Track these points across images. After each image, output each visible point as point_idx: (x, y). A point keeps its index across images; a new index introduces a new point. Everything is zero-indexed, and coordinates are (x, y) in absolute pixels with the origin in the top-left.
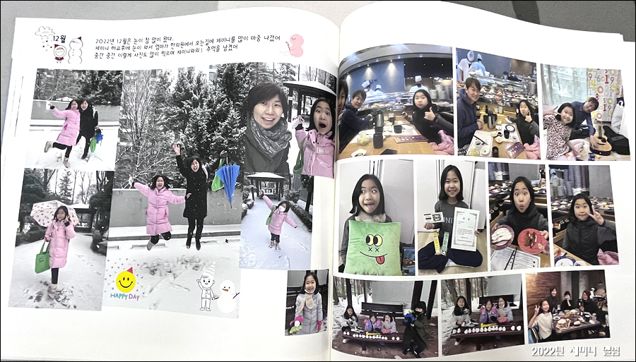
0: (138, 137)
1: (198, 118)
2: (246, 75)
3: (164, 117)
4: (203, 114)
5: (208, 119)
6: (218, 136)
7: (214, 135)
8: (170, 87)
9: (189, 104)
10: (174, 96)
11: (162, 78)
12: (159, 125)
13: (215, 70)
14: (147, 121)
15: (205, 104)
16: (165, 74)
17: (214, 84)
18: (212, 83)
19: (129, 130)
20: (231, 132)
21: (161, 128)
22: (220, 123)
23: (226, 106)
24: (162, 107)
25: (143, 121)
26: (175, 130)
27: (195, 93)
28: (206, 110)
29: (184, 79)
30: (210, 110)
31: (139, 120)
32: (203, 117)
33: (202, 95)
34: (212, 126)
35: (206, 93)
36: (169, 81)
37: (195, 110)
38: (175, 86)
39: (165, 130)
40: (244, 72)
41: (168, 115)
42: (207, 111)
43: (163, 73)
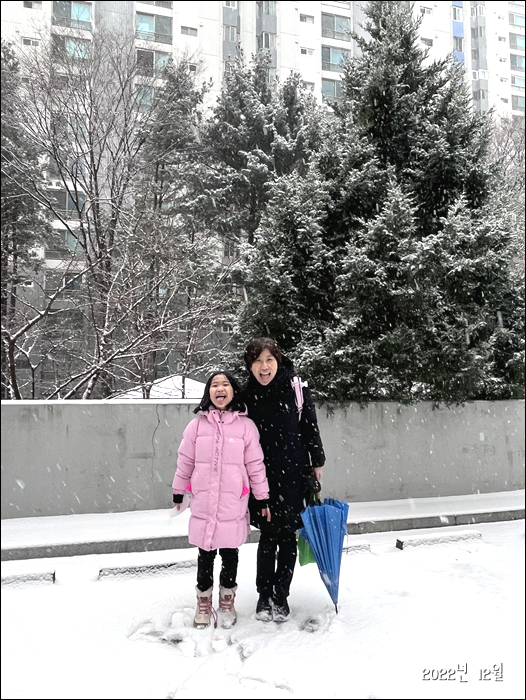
0: (102, 246)
1: (295, 202)
2: (428, 97)
3: (184, 191)
4: (309, 194)
5: (326, 208)
6: (356, 255)
7: (345, 253)
8: (199, 107)
9: (262, 160)
10: (214, 134)
11: (171, 78)
12: (172, 212)
13: (337, 76)
14: (130, 201)
15: (312, 165)
16: (182, 68)
17: (338, 114)
18: (331, 110)
19: (74, 224)
20: (394, 248)
21: (177, 221)
23: (377, 177)
24: (177, 162)
25: (117, 201)
26: (224, 230)
27: (282, 133)
28: (317, 182)
29: (244, 88)
30: (328, 183)
31: (105, 195)
32: (309, 202)
33: (301, 139)
34: (337, 227)
35: (314, 135)
36: (198, 88)
37: (282, 179)
38: (216, 105)
40: (422, 90)
41: (197, 186)
42: (320, 184)
43: (176, 63)
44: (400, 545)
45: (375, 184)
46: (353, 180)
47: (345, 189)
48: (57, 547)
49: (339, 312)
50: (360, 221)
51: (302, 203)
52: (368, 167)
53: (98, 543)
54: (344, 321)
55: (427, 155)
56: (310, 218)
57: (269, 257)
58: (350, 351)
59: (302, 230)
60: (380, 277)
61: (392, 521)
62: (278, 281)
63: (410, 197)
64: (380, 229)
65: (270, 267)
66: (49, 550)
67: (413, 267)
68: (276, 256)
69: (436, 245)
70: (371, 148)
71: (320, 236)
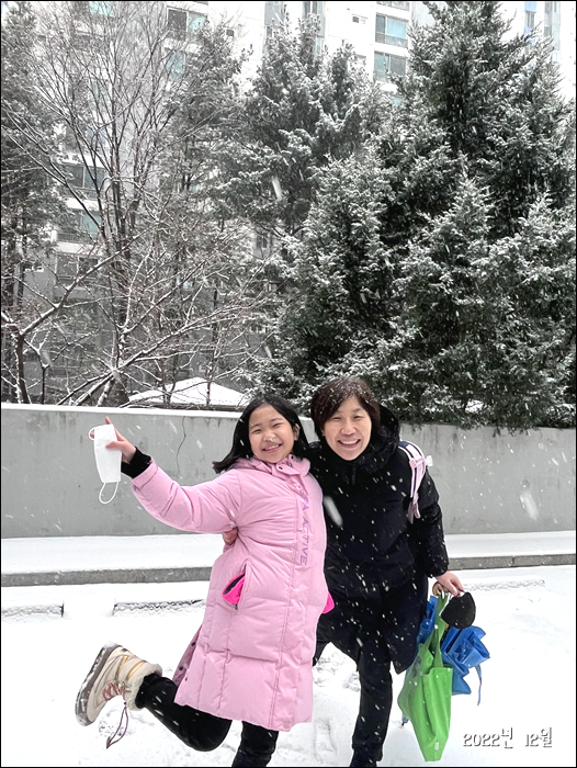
1: (351, 192)
2: (507, 77)
4: (367, 183)
5: (385, 200)
6: (418, 257)
7: (406, 253)
11: (206, 42)
14: (154, 181)
15: (370, 149)
16: (219, 32)
17: (401, 90)
18: (394, 87)
19: (91, 204)
20: (463, 250)
21: (207, 207)
22: (427, 216)
23: (446, 166)
24: (209, 139)
25: (141, 178)
26: (262, 218)
27: (329, 112)
28: (376, 170)
30: (389, 171)
31: (127, 172)
32: (367, 192)
34: (398, 222)
35: (373, 115)
36: (235, 55)
37: (336, 165)
39: (222, 215)
40: (503, 67)
41: (232, 168)
43: (213, 26)
45: (444, 174)
46: (419, 169)
47: (410, 179)
49: (395, 321)
51: (358, 193)
52: (437, 155)
53: (112, 572)
54: (402, 332)
55: (504, 144)
56: (368, 211)
57: (318, 254)
59: (358, 224)
60: (445, 283)
62: (327, 282)
63: (484, 192)
64: (448, 228)
65: (318, 265)
66: (57, 577)
67: (484, 273)
68: (327, 253)
69: (512, 250)
70: (441, 133)
71: (377, 232)
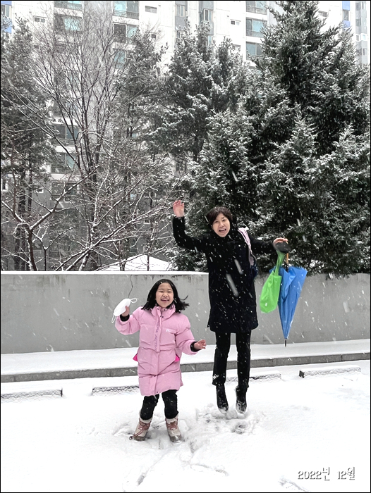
0: (91, 164)
1: (228, 132)
2: (325, 54)
3: (148, 125)
4: (238, 125)
5: (251, 135)
6: (272, 169)
7: (264, 168)
8: (158, 64)
9: (204, 102)
10: (170, 82)
11: (138, 43)
12: (139, 140)
13: (259, 40)
14: (110, 131)
15: (240, 104)
16: (146, 36)
17: (259, 67)
18: (254, 65)
19: (71, 149)
20: (299, 164)
21: (143, 146)
23: (287, 112)
24: (143, 104)
25: (101, 131)
26: (176, 152)
28: (244, 117)
29: (191, 50)
30: (252, 118)
31: (93, 127)
32: (238, 131)
33: (232, 86)
34: (258, 150)
35: (242, 83)
36: (157, 50)
37: (218, 115)
38: (170, 63)
39: (153, 151)
40: (321, 49)
41: (157, 121)
43: (142, 33)
44: (302, 374)
45: (286, 118)
46: (270, 115)
47: (264, 121)
48: (63, 372)
49: (259, 210)
50: (275, 145)
51: (233, 132)
52: (281, 106)
53: (91, 370)
54: (263, 217)
55: (324, 96)
56: (239, 143)
57: (209, 171)
58: (267, 238)
59: (233, 151)
60: (289, 185)
61: (296, 358)
62: (216, 188)
63: (311, 127)
64: (289, 151)
65: (210, 178)
66: (58, 375)
67: (313, 177)
68: (214, 170)
69: (330, 162)
70: (283, 92)
71: (246, 155)
